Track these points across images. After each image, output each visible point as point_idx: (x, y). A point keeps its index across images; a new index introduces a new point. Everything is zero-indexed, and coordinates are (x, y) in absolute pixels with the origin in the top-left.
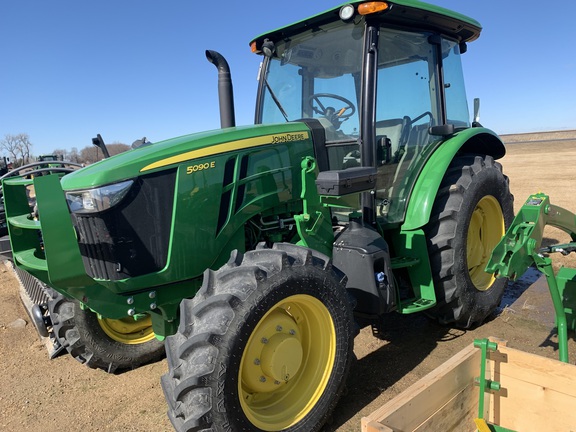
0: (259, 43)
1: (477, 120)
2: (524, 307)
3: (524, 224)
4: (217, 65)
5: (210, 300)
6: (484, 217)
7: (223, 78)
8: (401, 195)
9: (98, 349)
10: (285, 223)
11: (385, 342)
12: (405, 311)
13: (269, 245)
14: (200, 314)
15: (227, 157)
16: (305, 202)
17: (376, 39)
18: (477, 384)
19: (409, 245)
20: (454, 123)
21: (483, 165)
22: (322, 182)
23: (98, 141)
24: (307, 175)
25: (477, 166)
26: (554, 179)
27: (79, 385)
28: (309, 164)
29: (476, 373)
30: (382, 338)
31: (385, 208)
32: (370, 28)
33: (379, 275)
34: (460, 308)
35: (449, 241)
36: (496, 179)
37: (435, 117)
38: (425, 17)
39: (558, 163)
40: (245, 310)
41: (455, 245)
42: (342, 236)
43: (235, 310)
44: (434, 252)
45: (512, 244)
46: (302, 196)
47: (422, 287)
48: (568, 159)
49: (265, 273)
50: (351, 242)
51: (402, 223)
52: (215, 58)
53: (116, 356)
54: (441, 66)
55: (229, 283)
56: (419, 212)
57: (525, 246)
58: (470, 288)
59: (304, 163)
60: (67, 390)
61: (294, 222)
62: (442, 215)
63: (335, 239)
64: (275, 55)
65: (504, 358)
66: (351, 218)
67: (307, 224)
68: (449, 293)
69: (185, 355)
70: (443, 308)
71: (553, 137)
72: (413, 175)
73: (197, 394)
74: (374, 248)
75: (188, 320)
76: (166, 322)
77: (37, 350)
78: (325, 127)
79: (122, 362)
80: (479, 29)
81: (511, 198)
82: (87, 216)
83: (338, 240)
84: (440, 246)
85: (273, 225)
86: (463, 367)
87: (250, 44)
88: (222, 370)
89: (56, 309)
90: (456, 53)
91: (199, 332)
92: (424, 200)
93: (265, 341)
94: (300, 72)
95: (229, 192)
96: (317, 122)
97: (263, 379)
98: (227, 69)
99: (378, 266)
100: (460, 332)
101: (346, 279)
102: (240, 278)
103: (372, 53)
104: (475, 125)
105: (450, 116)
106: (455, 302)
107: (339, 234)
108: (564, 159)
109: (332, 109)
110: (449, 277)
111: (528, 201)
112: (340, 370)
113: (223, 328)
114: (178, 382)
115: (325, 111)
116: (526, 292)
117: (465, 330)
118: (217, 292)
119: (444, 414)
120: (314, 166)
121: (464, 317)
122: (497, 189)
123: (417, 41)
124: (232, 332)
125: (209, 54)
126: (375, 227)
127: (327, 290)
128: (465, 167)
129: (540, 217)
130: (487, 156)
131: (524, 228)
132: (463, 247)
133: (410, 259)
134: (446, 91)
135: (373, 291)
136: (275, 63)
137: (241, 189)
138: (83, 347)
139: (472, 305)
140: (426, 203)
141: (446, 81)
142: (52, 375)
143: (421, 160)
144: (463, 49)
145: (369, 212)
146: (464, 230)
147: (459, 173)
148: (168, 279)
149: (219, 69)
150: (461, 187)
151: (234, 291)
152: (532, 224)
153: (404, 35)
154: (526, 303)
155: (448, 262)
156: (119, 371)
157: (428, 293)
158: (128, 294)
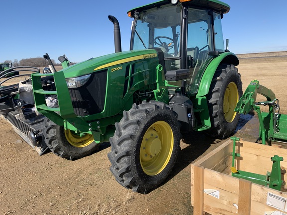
0: (132, 13)
1: (228, 49)
2: (246, 130)
3: (249, 93)
4: (113, 22)
5: (128, 122)
6: (230, 91)
7: (116, 29)
8: (196, 81)
9: (66, 149)
10: (149, 94)
11: (189, 145)
12: (199, 130)
13: (148, 101)
14: (125, 128)
15: (126, 65)
16: (158, 84)
17: (187, 13)
18: (231, 155)
19: (199, 103)
20: (219, 50)
21: (230, 69)
22: (169, 75)
23: (47, 57)
24: (159, 72)
25: (228, 69)
26: (257, 76)
27: (58, 165)
28: (160, 68)
29: (231, 151)
30: (187, 143)
31: (190, 86)
32: (184, 8)
33: (189, 115)
34: (220, 130)
35: (217, 101)
36: (235, 75)
37: (211, 47)
38: (208, 4)
39: (258, 68)
40: (142, 126)
41: (219, 103)
42: (173, 99)
43: (139, 126)
44: (210, 106)
45: (244, 100)
46: (157, 81)
47: (205, 121)
48: (263, 66)
49: (149, 112)
50: (177, 101)
51: (197, 93)
52: (112, 19)
53: (73, 153)
54: (213, 25)
55: (135, 116)
56: (204, 89)
57: (250, 101)
58: (225, 122)
59: (158, 67)
60: (53, 167)
61: (154, 93)
62: (213, 90)
63: (170, 100)
64: (139, 18)
65: (241, 145)
66: (176, 91)
67: (159, 94)
68: (216, 123)
69: (119, 144)
70: (213, 129)
71: (256, 56)
72: (201, 73)
73: (125, 159)
74: (187, 104)
75: (119, 130)
76: (101, 135)
77: (32, 152)
78: (164, 51)
79: (76, 155)
80: (229, 9)
81: (241, 83)
82: (71, 89)
83: (171, 100)
84: (213, 103)
85: (143, 94)
86: (226, 148)
87: (128, 13)
88: (134, 149)
89: (47, 132)
90: (219, 18)
91: (125, 134)
92: (206, 84)
93: (147, 140)
94: (149, 26)
95: (127, 80)
96: (160, 49)
97: (146, 155)
98: (118, 24)
99: (189, 111)
100: (220, 140)
101: (178, 116)
102: (139, 114)
103: (185, 19)
104: (227, 51)
105: (217, 47)
106: (218, 127)
107: (171, 98)
108: (261, 66)
109: (166, 43)
110: (216, 116)
111: (251, 83)
112: (175, 152)
113: (135, 133)
114: (116, 155)
115: (162, 44)
116: (246, 124)
117: (222, 139)
118: (130, 120)
119: (219, 165)
120: (162, 68)
121: (222, 133)
122: (235, 79)
123: (203, 13)
124: (138, 134)
125: (110, 18)
126: (186, 95)
127: (171, 119)
128: (223, 69)
129: (255, 90)
130: (232, 65)
131: (249, 94)
132: (222, 104)
133: (200, 109)
134: (215, 36)
135: (187, 121)
136: (139, 22)
137: (132, 78)
138: (60, 148)
139: (225, 129)
140: (207, 86)
141: (215, 32)
142: (44, 162)
143: (205, 66)
144: (222, 17)
145: (183, 89)
146: (223, 96)
147: (220, 72)
148: (104, 116)
149: (114, 24)
150: (222, 78)
151: (138, 119)
152: (252, 92)
153: (199, 11)
154: (247, 128)
155: (216, 110)
156: (74, 159)
157: (208, 123)
158: (89, 122)
